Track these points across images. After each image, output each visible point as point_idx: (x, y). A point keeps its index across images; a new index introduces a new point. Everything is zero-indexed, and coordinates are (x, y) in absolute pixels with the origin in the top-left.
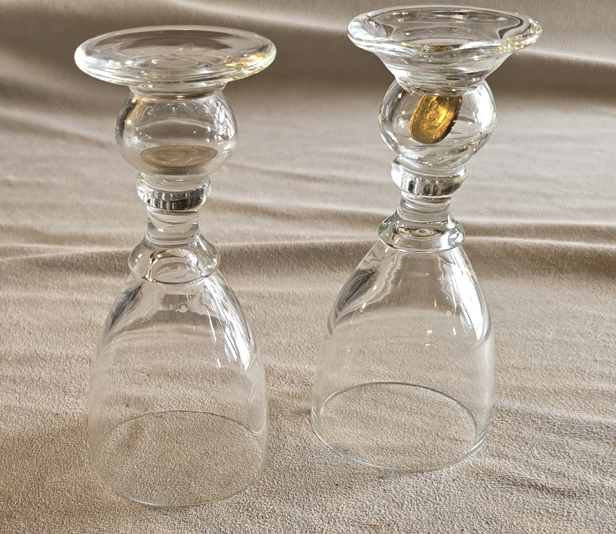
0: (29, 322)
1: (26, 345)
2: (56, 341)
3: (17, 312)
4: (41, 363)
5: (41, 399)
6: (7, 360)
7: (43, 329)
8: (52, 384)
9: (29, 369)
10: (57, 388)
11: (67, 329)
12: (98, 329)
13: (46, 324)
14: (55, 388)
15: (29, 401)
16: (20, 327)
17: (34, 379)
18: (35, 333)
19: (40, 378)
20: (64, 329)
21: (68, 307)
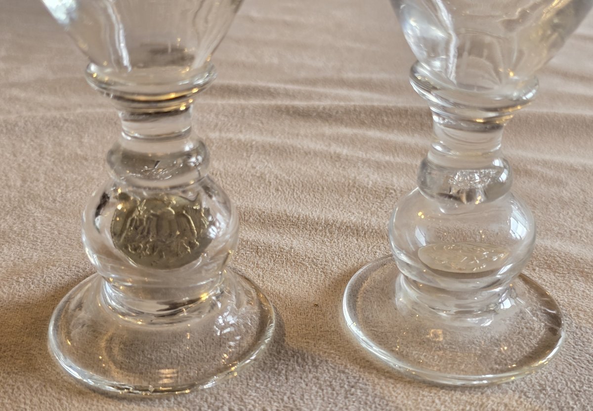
0: (276, 175)
1: (273, 203)
2: (311, 202)
3: (262, 161)
4: (292, 229)
5: (292, 281)
6: (247, 221)
7: (294, 185)
8: (307, 259)
9: (276, 236)
10: (314, 267)
11: (325, 188)
12: (365, 193)
13: (297, 179)
14: (311, 267)
15: (276, 281)
16: (265, 180)
17: (284, 249)
18: (283, 191)
19: (291, 248)
20: (320, 189)
21: (325, 161)
